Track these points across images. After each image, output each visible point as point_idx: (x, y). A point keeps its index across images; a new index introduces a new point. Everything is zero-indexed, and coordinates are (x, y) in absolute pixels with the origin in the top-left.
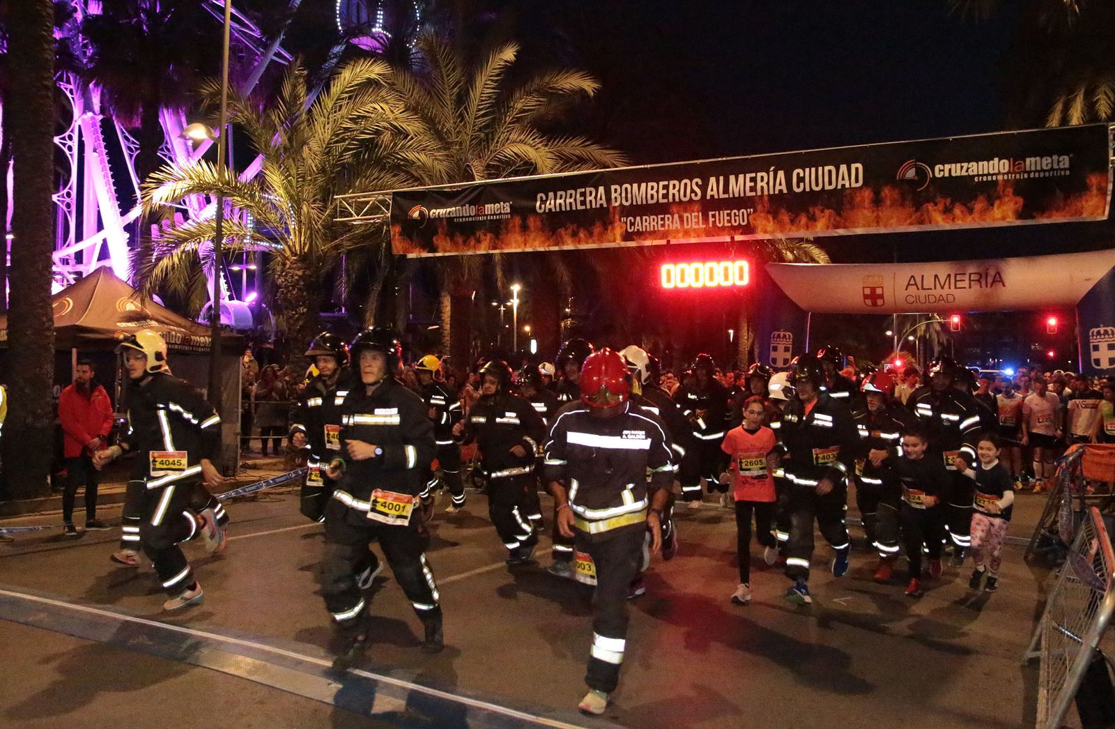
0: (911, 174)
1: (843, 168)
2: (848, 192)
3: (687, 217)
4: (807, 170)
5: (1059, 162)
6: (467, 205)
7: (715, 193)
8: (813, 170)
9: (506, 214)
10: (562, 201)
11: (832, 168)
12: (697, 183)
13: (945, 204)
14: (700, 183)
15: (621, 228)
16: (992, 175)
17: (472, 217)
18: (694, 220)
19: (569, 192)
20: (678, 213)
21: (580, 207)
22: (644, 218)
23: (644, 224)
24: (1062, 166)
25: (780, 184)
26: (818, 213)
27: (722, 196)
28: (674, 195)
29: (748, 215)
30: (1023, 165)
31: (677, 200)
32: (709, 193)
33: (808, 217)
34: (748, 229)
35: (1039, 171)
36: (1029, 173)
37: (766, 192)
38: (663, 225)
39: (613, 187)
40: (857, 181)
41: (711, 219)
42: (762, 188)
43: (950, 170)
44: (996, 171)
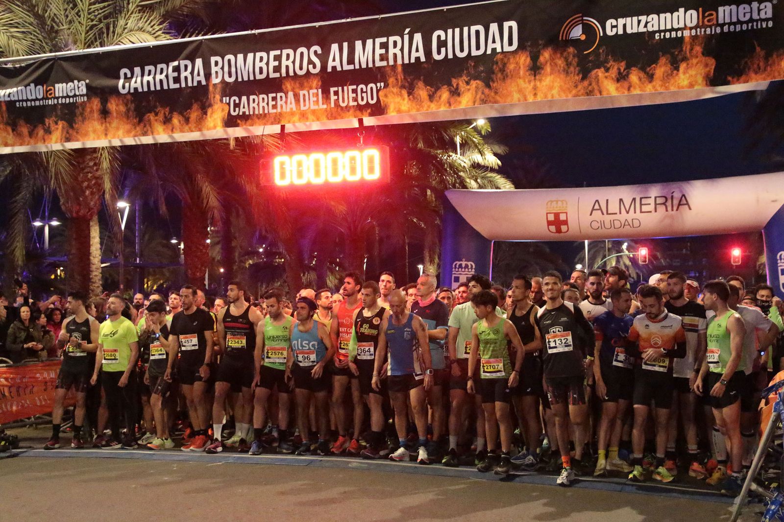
0: (577, 33)
1: (494, 27)
2: (499, 57)
3: (304, 95)
4: (450, 31)
5: (759, 10)
6: (32, 85)
7: (337, 63)
8: (457, 30)
9: (81, 96)
10: (150, 78)
11: (480, 28)
12: (315, 52)
13: (619, 69)
14: (319, 51)
15: (223, 110)
16: (677, 30)
17: (39, 100)
18: (312, 98)
19: (159, 66)
20: (293, 90)
21: (173, 86)
22: (252, 97)
23: (252, 105)
24: (763, 16)
25: (417, 51)
26: (463, 86)
27: (347, 67)
28: (287, 67)
29: (378, 91)
30: (714, 16)
31: (291, 73)
32: (331, 64)
33: (451, 92)
34: (378, 109)
35: (735, 24)
36: (722, 26)
37: (399, 62)
38: (274, 107)
39: (213, 59)
40: (510, 43)
41: (333, 98)
42: (395, 55)
43: (625, 26)
44: (682, 25)
